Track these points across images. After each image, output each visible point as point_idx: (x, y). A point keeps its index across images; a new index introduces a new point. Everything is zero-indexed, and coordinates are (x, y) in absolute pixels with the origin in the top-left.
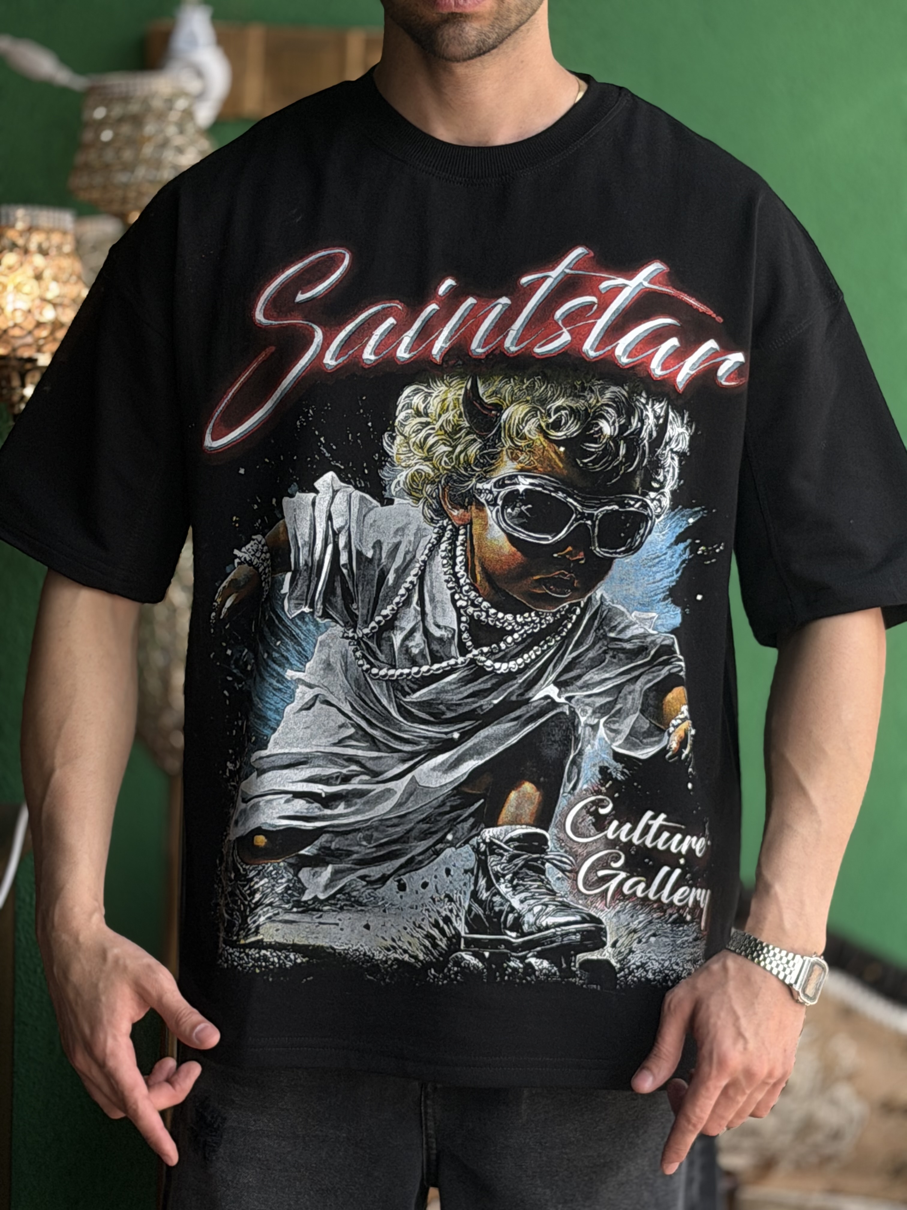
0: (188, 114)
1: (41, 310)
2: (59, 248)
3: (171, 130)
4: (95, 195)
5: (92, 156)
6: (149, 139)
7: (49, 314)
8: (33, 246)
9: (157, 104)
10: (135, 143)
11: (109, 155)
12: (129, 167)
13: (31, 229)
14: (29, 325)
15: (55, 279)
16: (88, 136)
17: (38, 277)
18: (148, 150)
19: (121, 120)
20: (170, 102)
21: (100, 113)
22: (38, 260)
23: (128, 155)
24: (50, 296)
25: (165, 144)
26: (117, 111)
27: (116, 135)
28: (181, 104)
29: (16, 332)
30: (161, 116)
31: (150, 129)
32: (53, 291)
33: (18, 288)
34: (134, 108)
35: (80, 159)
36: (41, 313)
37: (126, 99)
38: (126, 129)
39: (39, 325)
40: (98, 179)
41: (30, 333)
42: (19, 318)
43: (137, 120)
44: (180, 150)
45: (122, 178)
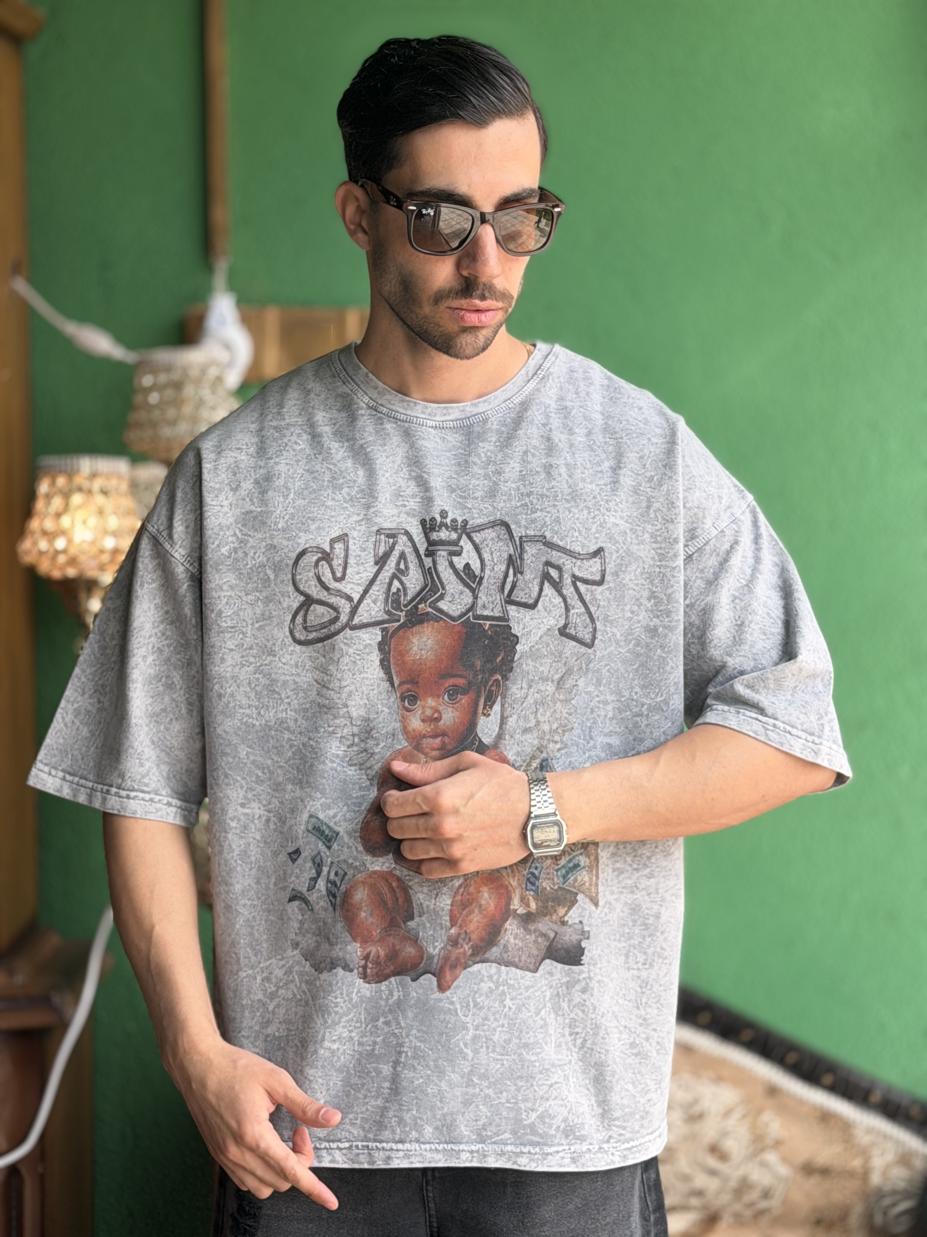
0: (219, 380)
1: (103, 539)
2: (117, 489)
3: (206, 393)
4: (146, 446)
5: (142, 416)
6: (188, 400)
7: (109, 543)
8: (96, 489)
9: (194, 373)
10: (177, 403)
11: (156, 413)
12: (173, 423)
13: (94, 475)
14: (94, 552)
15: (115, 513)
16: (138, 399)
17: (101, 512)
18: (187, 409)
19: (165, 386)
20: (203, 371)
22: (100, 499)
23: (171, 413)
24: (110, 527)
25: (201, 403)
26: (163, 378)
27: (162, 398)
28: (213, 372)
29: (83, 558)
30: (198, 382)
31: (189, 391)
32: (113, 522)
33: (84, 523)
34: (176, 376)
35: (132, 417)
36: (103, 542)
37: (168, 369)
38: (169, 393)
39: (102, 551)
40: (148, 433)
41: (95, 558)
42: (85, 547)
43: (178, 386)
44: (213, 407)
45: (167, 432)
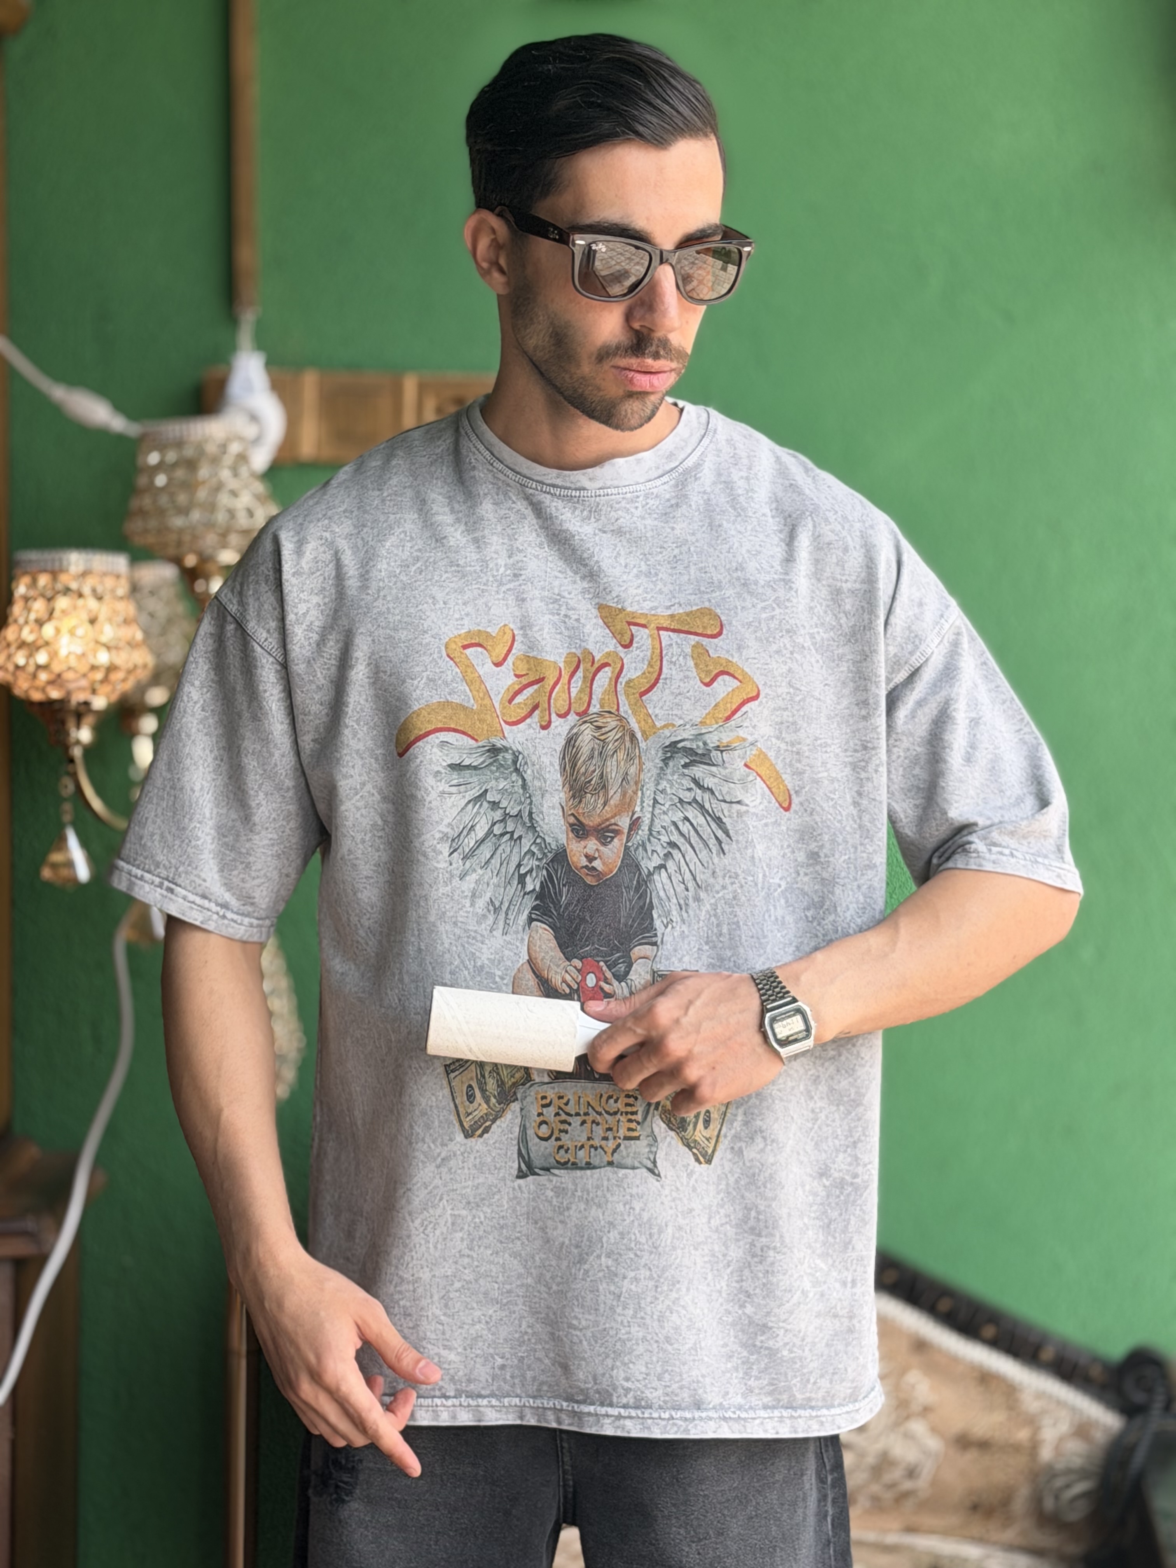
0: (242, 458)
1: (95, 652)
2: (113, 591)
3: (225, 474)
4: (151, 539)
5: (146, 501)
6: (204, 482)
7: (103, 658)
8: (86, 590)
9: (211, 448)
10: (190, 486)
11: (164, 500)
12: (184, 511)
13: (85, 574)
14: (83, 668)
15: (110, 622)
16: (142, 481)
17: (93, 621)
18: (202, 494)
19: (175, 465)
20: (223, 448)
21: (153, 458)
22: (92, 603)
23: (182, 498)
24: (104, 639)
25: (219, 487)
26: (171, 456)
27: (170, 480)
28: (235, 448)
29: (70, 675)
30: (215, 461)
31: (204, 472)
32: (108, 633)
33: (72, 632)
34: (189, 453)
35: (134, 503)
36: (95, 657)
37: (179, 444)
38: (180, 473)
39: (94, 668)
40: (153, 523)
41: (84, 675)
42: (73, 662)
43: (191, 465)
44: (234, 494)
45: (178, 522)
